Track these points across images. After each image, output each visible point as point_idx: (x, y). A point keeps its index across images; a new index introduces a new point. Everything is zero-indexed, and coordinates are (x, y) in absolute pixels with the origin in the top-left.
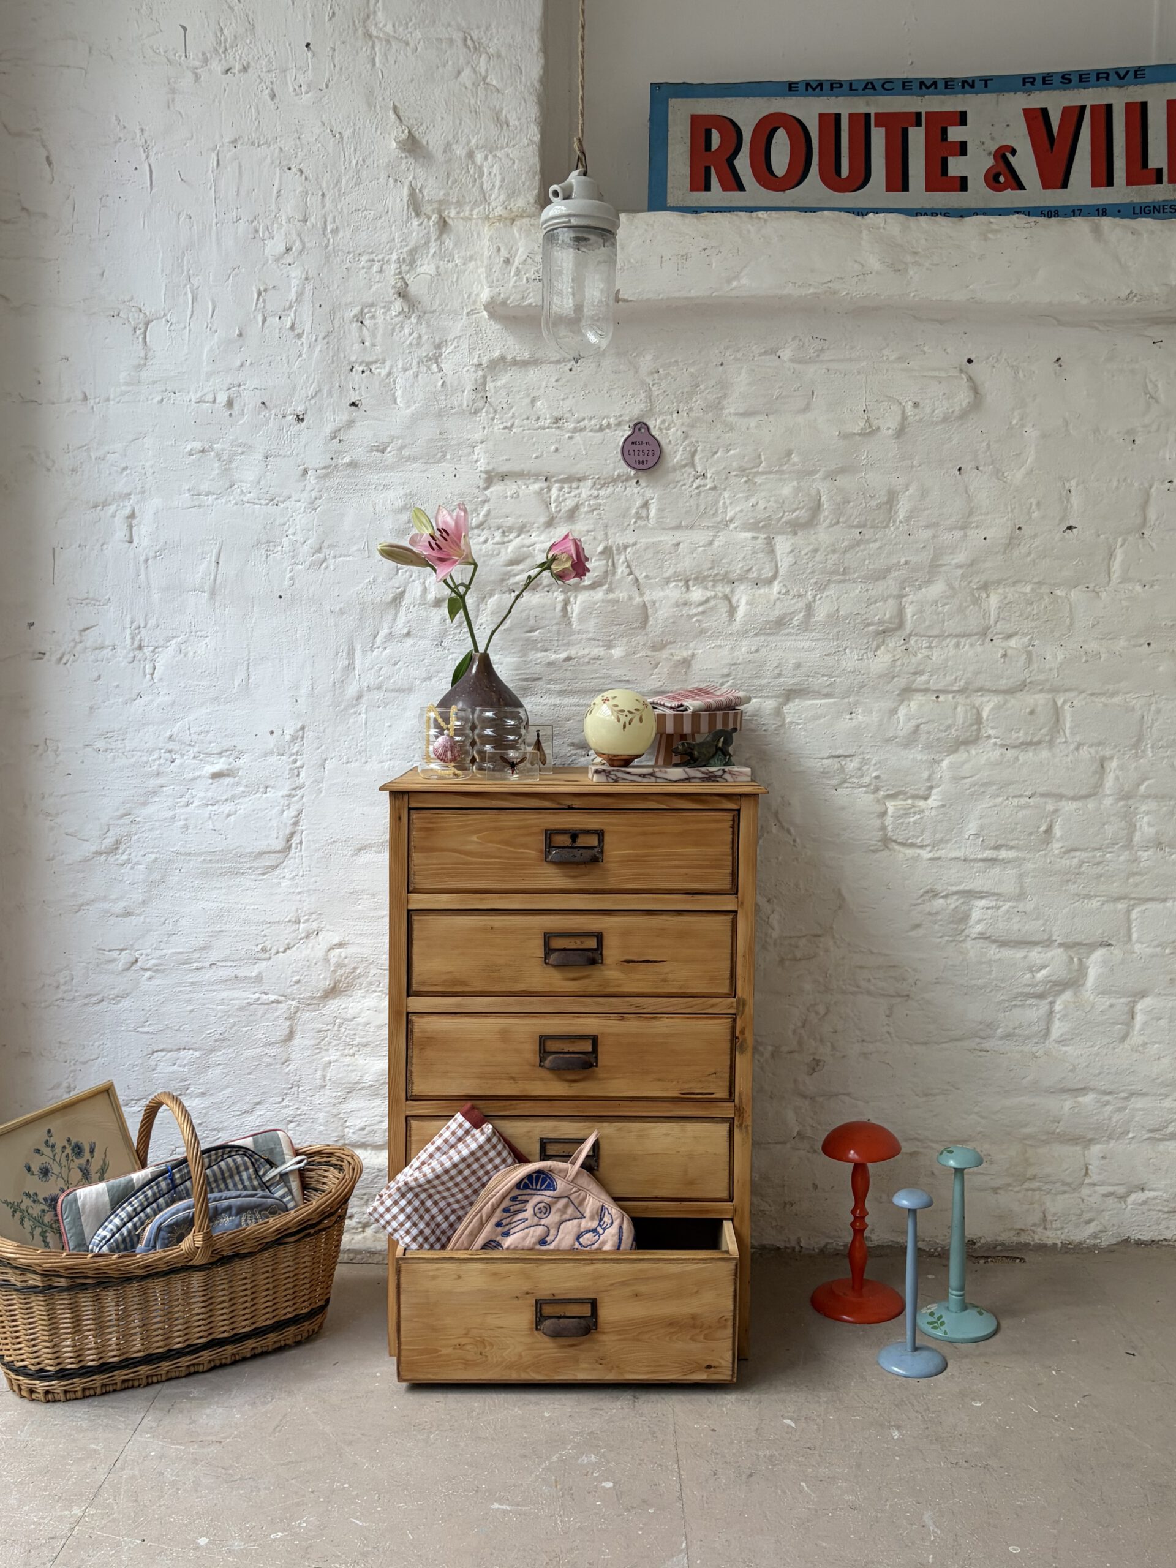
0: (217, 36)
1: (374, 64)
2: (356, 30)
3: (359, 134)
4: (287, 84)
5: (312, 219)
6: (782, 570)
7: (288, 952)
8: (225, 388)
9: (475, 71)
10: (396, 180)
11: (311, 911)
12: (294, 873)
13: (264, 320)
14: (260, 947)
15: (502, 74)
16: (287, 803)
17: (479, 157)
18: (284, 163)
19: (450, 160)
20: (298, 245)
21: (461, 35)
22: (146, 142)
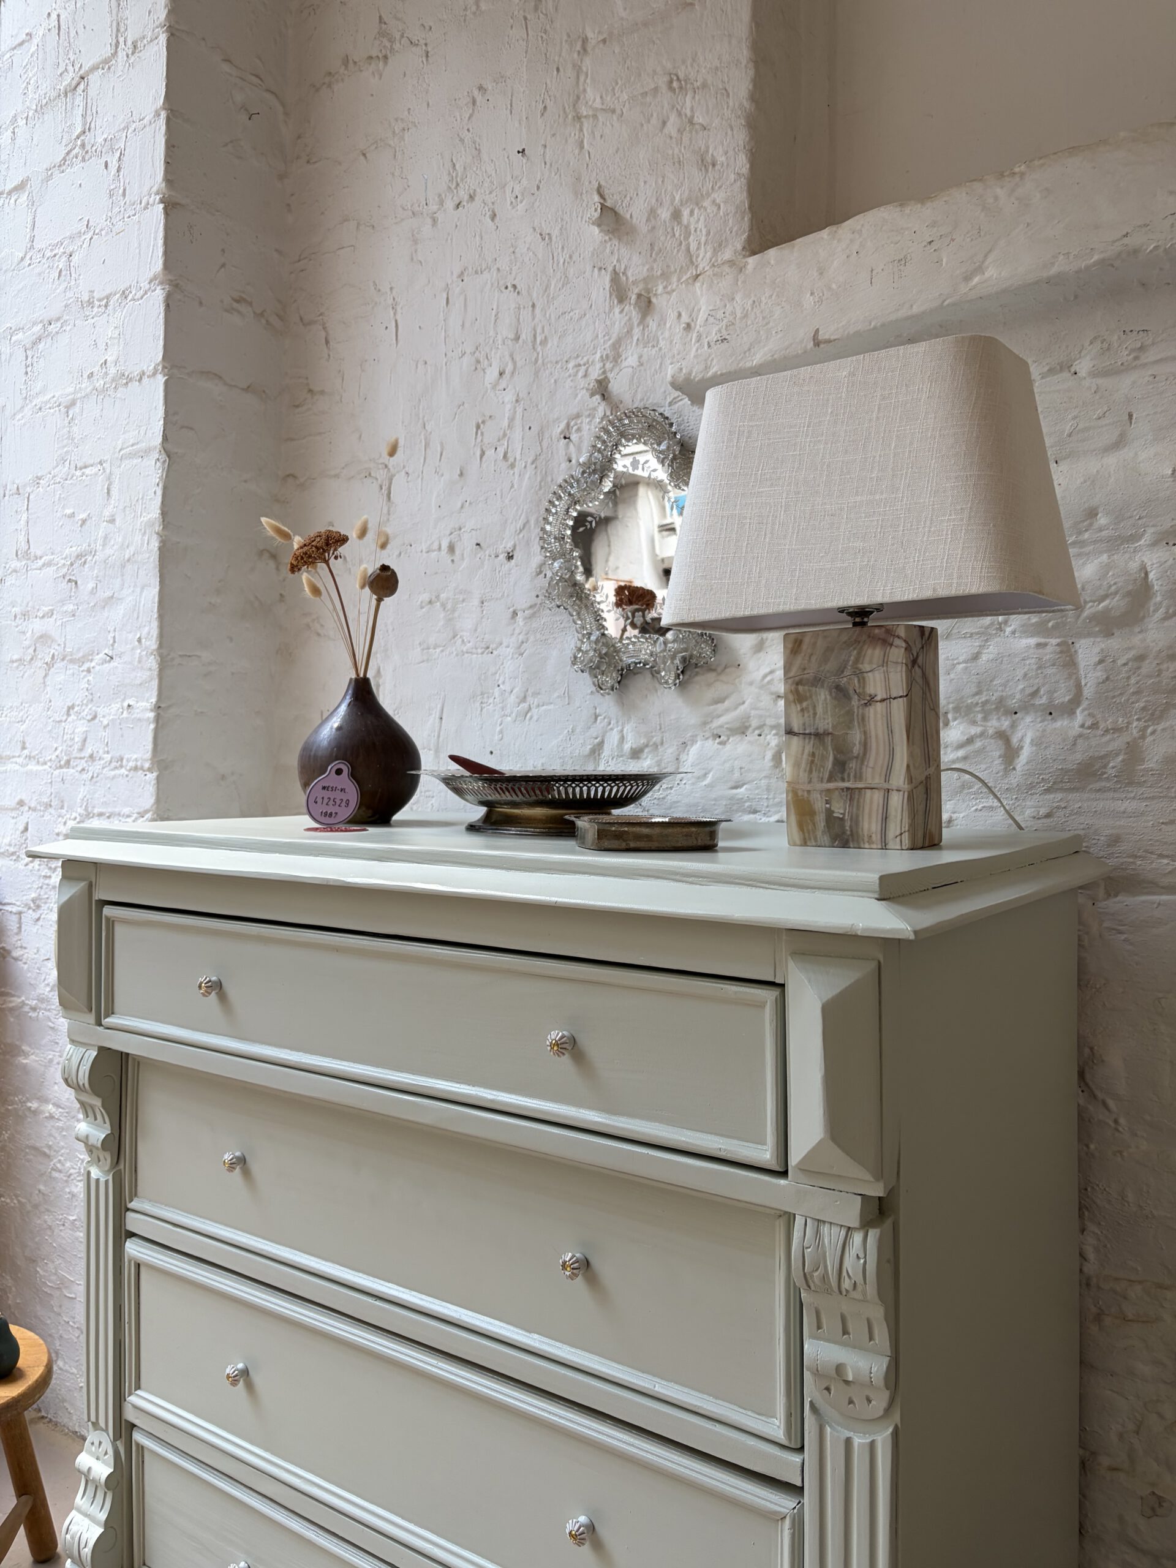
0: (449, 174)
1: (582, 147)
2: (567, 117)
3: (566, 229)
4: (506, 200)
5: (523, 337)
6: (1088, 691)
8: (448, 533)
9: (680, 114)
10: (600, 269)
13: (483, 454)
15: (707, 106)
17: (686, 213)
18: (501, 283)
19: (654, 228)
20: (509, 369)
21: (666, 79)
22: (394, 299)
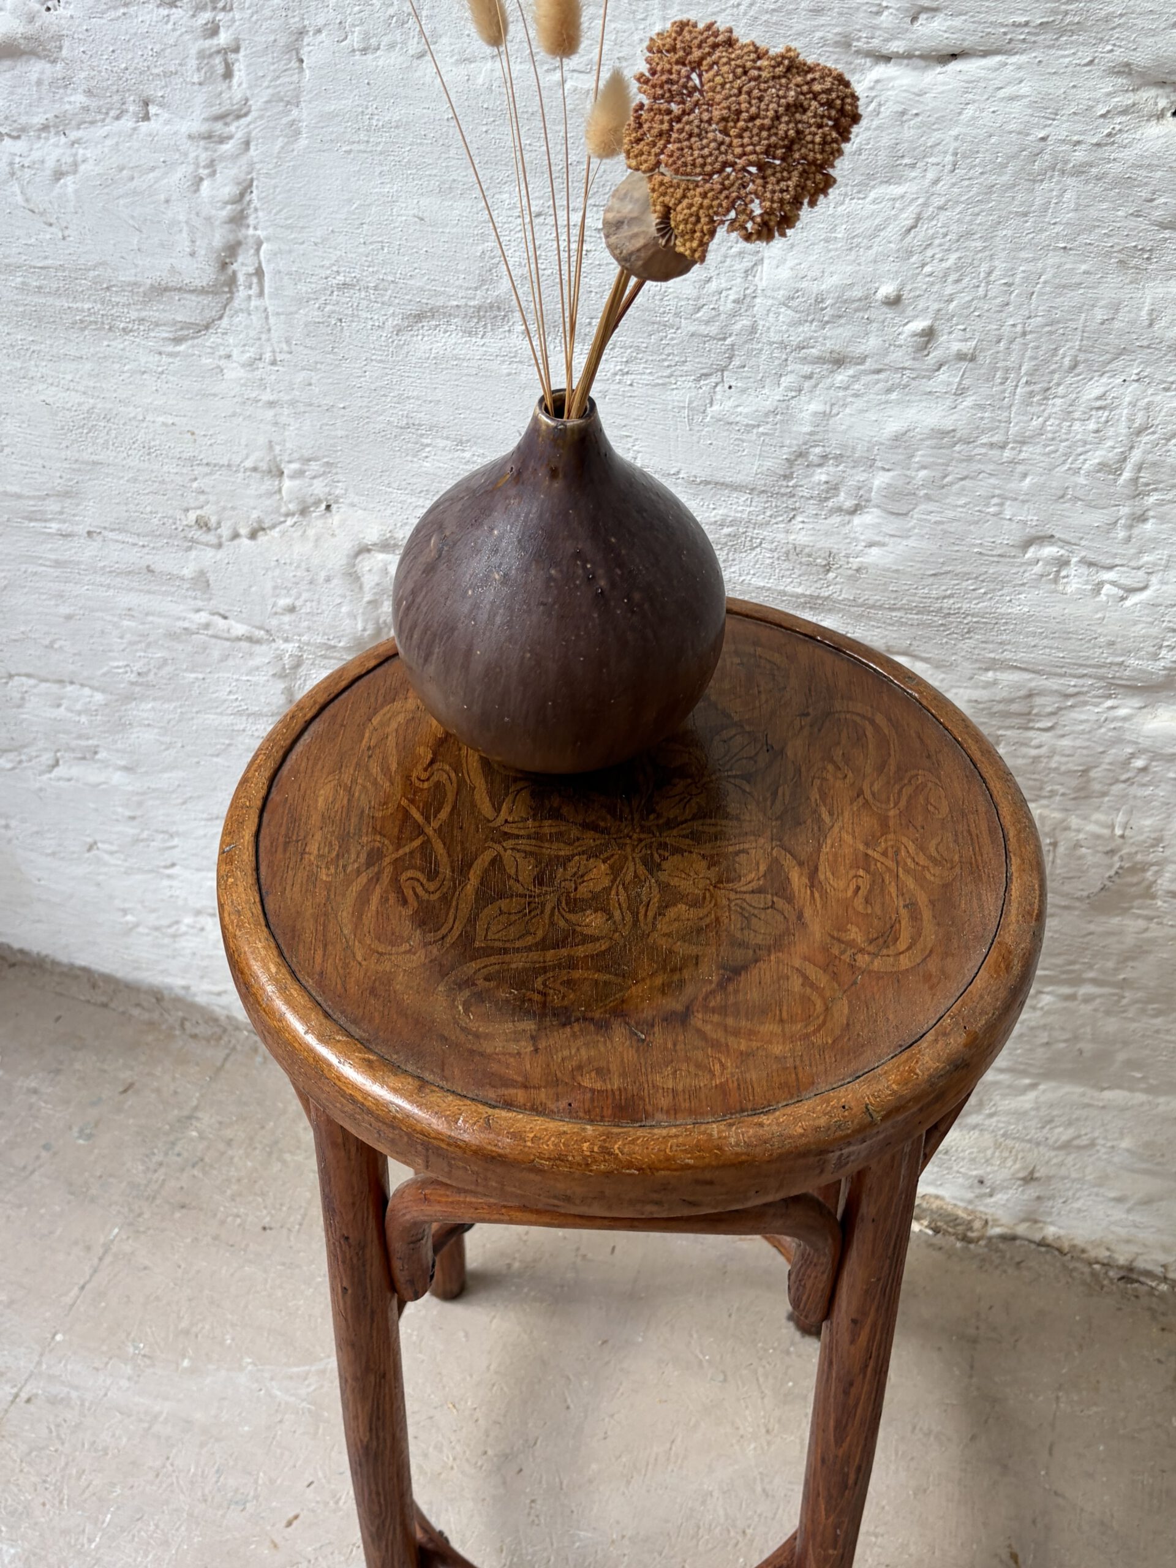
7: (262, 538)
11: (307, 453)
12: (251, 352)
14: (192, 516)
16: (204, 157)
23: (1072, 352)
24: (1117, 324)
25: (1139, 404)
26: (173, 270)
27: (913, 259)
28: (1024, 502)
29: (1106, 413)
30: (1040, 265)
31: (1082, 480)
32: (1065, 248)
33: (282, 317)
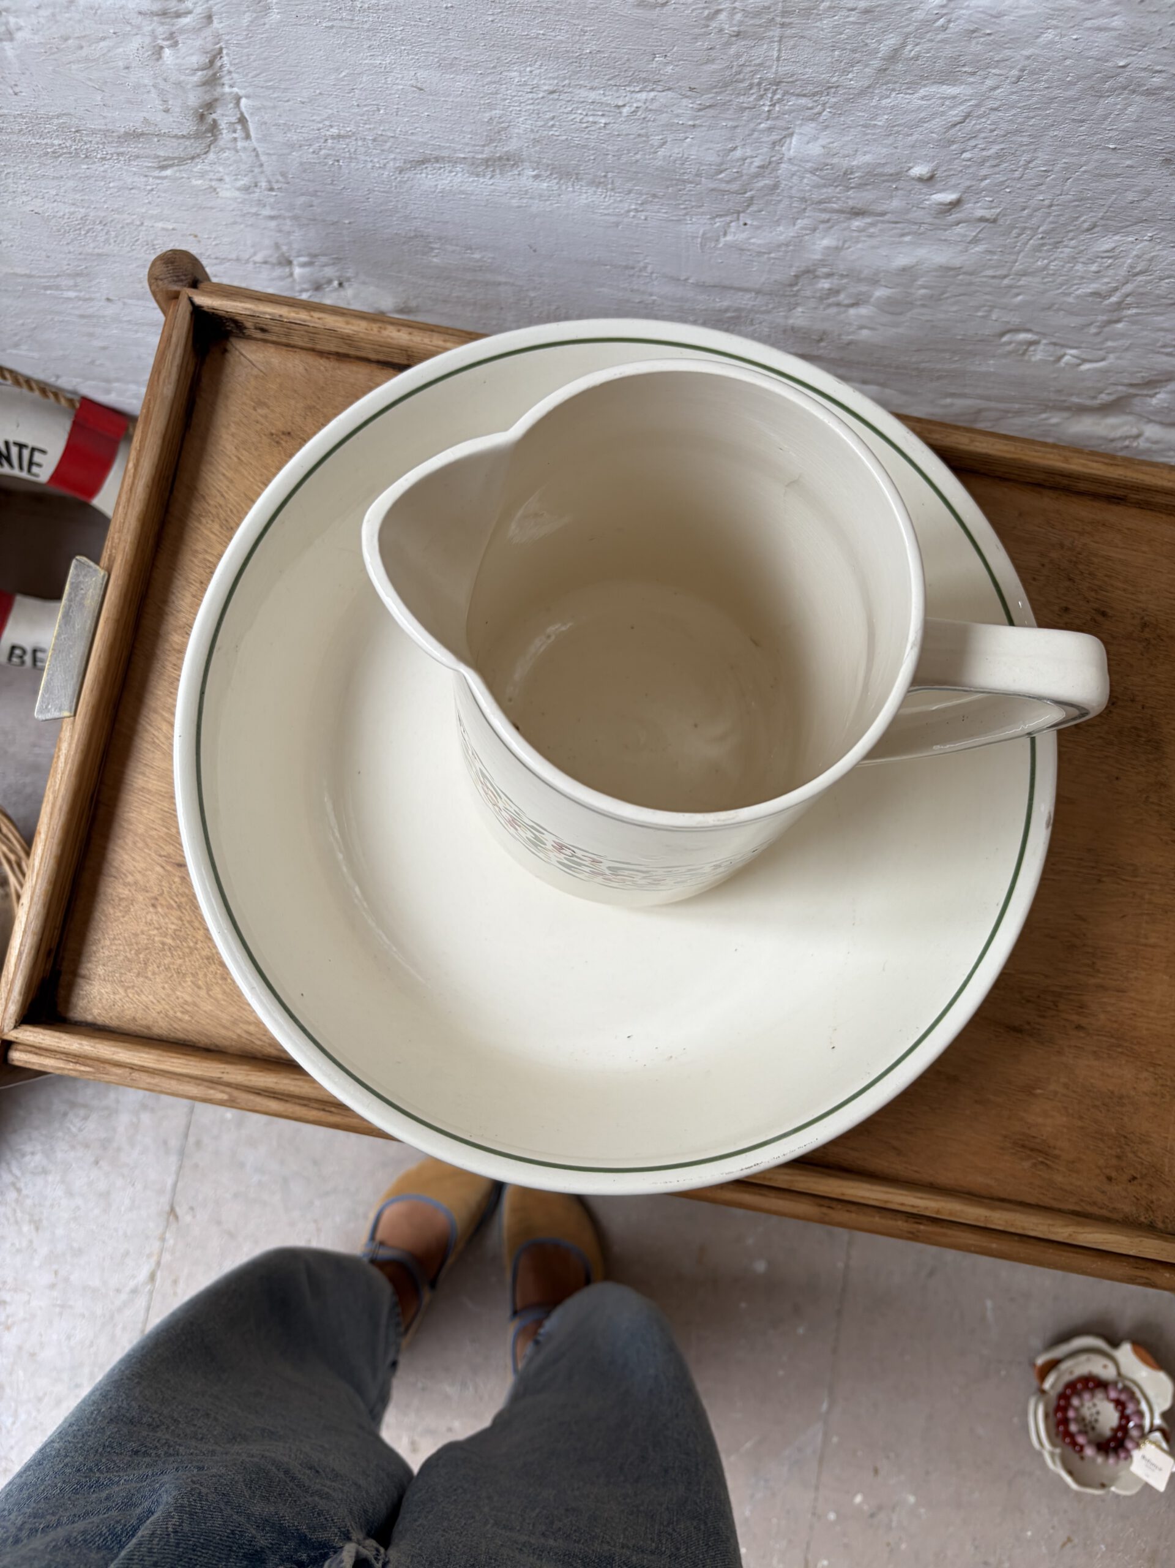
23: (1094, 219)
24: (1144, 204)
25: (1145, 256)
26: (146, 120)
27: (954, 147)
28: (1011, 310)
29: (1110, 261)
30: (1084, 159)
31: (1070, 300)
32: (1115, 148)
33: (274, 157)
